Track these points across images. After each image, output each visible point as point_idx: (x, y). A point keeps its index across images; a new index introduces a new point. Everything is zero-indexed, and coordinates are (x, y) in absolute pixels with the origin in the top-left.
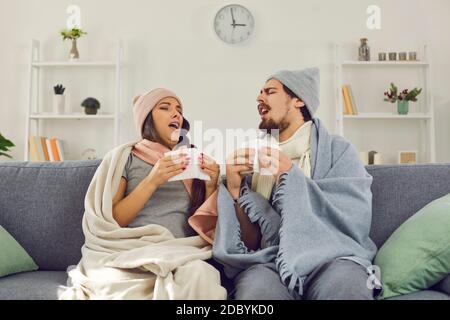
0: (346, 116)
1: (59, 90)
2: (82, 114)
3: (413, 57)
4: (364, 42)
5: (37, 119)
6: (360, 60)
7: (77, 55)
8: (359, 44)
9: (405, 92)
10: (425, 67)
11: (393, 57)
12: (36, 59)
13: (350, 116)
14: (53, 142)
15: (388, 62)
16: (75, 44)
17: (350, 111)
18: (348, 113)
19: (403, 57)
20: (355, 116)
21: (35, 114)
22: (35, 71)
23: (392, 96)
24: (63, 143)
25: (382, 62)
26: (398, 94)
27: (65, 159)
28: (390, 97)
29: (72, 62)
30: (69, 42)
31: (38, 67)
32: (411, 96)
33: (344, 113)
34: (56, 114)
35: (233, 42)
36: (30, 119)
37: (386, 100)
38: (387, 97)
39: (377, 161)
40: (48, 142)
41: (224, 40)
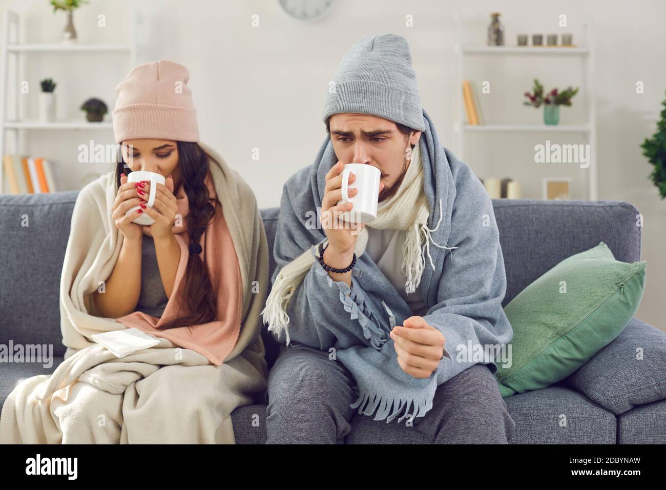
0: (469, 127)
1: (48, 86)
2: (81, 121)
3: (568, 41)
4: (496, 18)
5: (16, 130)
6: (489, 44)
7: (74, 35)
8: (489, 20)
9: (554, 93)
10: (584, 56)
11: (538, 40)
12: (13, 39)
13: (474, 127)
14: (39, 164)
15: (530, 48)
16: (71, 18)
17: (474, 120)
18: (470, 123)
19: (553, 41)
20: (481, 128)
21: (12, 121)
22: (12, 57)
23: (536, 98)
24: (53, 165)
25: (523, 49)
26: (545, 95)
27: (58, 188)
28: (533, 99)
29: (67, 44)
30: (62, 16)
31: (17, 53)
32: (563, 99)
33: (465, 123)
34: (42, 122)
35: (305, 16)
36: (5, 129)
37: (526, 104)
38: (528, 100)
39: (513, 194)
40: (31, 164)
41: (292, 13)
